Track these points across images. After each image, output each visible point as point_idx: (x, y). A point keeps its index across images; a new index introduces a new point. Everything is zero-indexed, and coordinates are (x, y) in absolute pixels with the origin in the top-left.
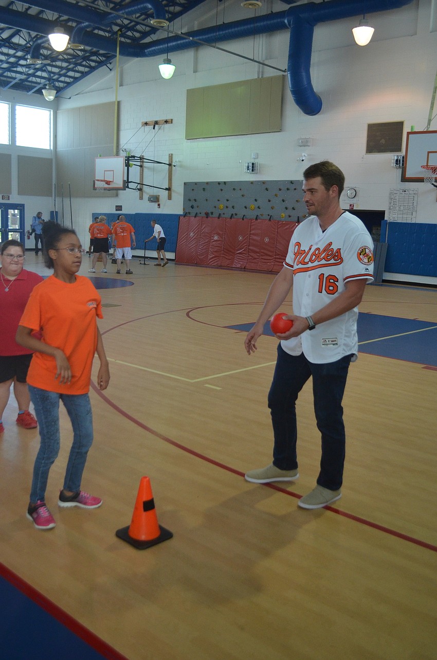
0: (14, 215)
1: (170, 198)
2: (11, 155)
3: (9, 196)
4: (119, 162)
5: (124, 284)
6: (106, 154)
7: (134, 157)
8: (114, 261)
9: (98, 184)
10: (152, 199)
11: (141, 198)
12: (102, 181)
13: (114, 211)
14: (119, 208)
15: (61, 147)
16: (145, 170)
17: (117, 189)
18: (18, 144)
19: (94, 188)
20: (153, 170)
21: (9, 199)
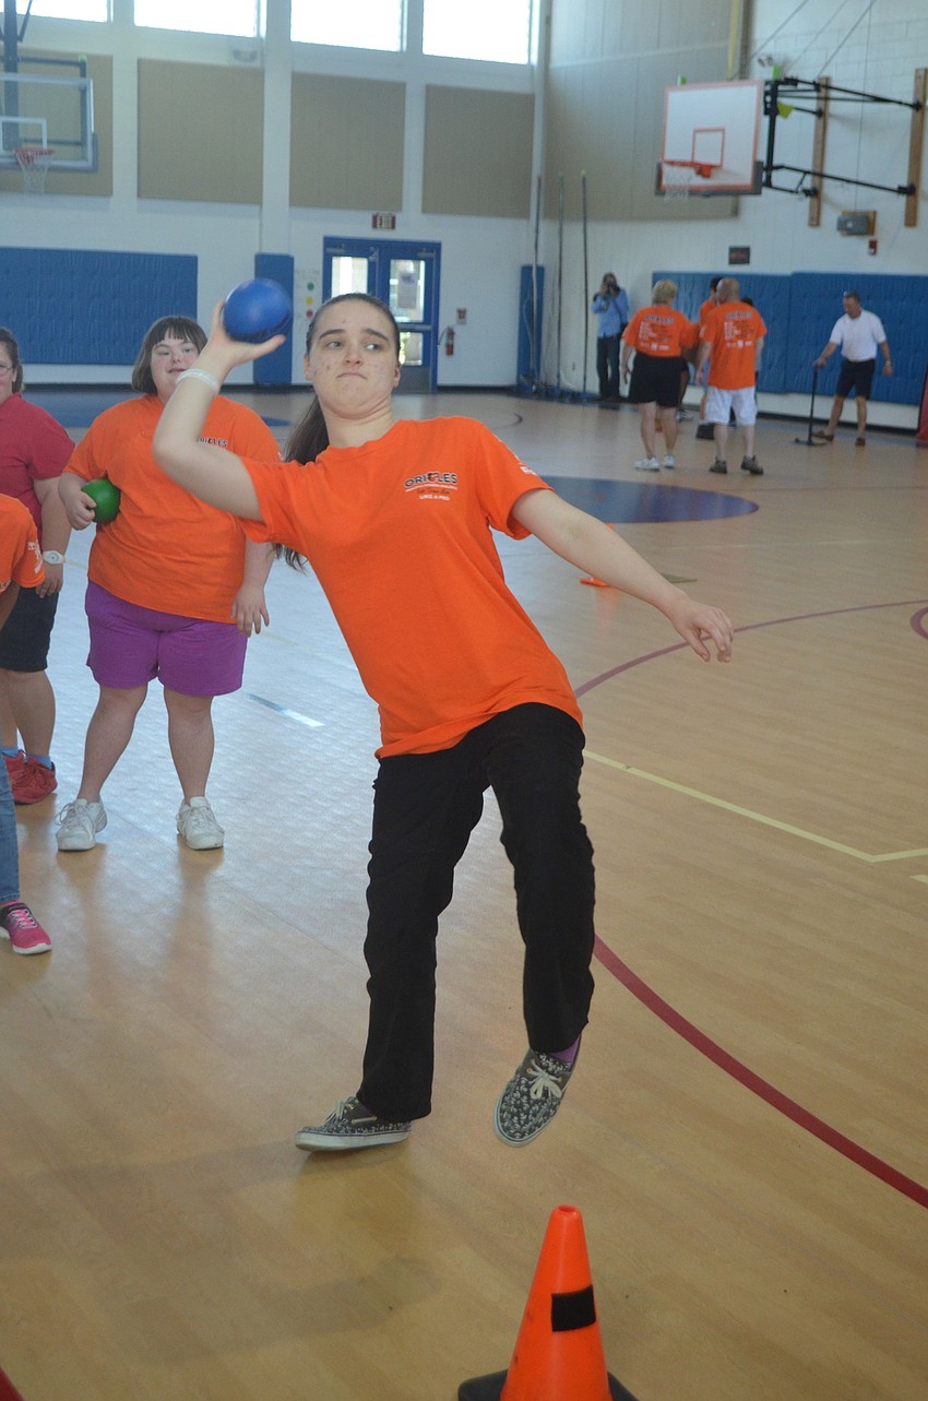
0: (408, 279)
1: (911, 219)
2: (403, 85)
3: (394, 219)
4: (746, 98)
5: (732, 506)
6: (701, 74)
7: (794, 82)
8: (707, 432)
9: (673, 177)
10: (850, 225)
11: (815, 221)
12: (683, 164)
13: (722, 266)
14: (740, 255)
15: (565, 56)
16: (833, 126)
17: (736, 192)
18: (429, 48)
19: (660, 189)
20: (858, 124)
21: (393, 227)
